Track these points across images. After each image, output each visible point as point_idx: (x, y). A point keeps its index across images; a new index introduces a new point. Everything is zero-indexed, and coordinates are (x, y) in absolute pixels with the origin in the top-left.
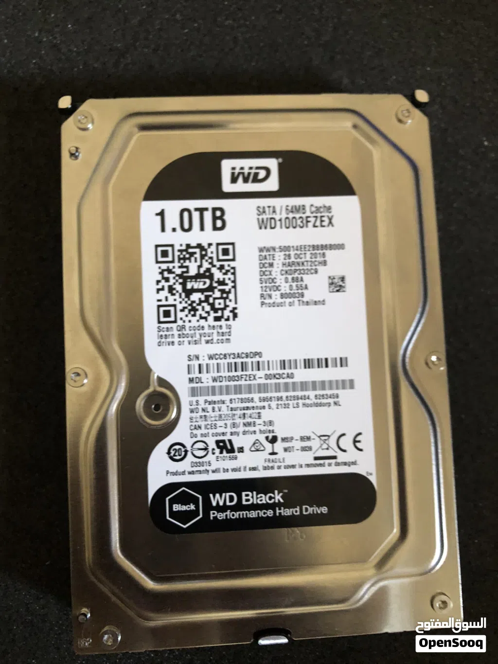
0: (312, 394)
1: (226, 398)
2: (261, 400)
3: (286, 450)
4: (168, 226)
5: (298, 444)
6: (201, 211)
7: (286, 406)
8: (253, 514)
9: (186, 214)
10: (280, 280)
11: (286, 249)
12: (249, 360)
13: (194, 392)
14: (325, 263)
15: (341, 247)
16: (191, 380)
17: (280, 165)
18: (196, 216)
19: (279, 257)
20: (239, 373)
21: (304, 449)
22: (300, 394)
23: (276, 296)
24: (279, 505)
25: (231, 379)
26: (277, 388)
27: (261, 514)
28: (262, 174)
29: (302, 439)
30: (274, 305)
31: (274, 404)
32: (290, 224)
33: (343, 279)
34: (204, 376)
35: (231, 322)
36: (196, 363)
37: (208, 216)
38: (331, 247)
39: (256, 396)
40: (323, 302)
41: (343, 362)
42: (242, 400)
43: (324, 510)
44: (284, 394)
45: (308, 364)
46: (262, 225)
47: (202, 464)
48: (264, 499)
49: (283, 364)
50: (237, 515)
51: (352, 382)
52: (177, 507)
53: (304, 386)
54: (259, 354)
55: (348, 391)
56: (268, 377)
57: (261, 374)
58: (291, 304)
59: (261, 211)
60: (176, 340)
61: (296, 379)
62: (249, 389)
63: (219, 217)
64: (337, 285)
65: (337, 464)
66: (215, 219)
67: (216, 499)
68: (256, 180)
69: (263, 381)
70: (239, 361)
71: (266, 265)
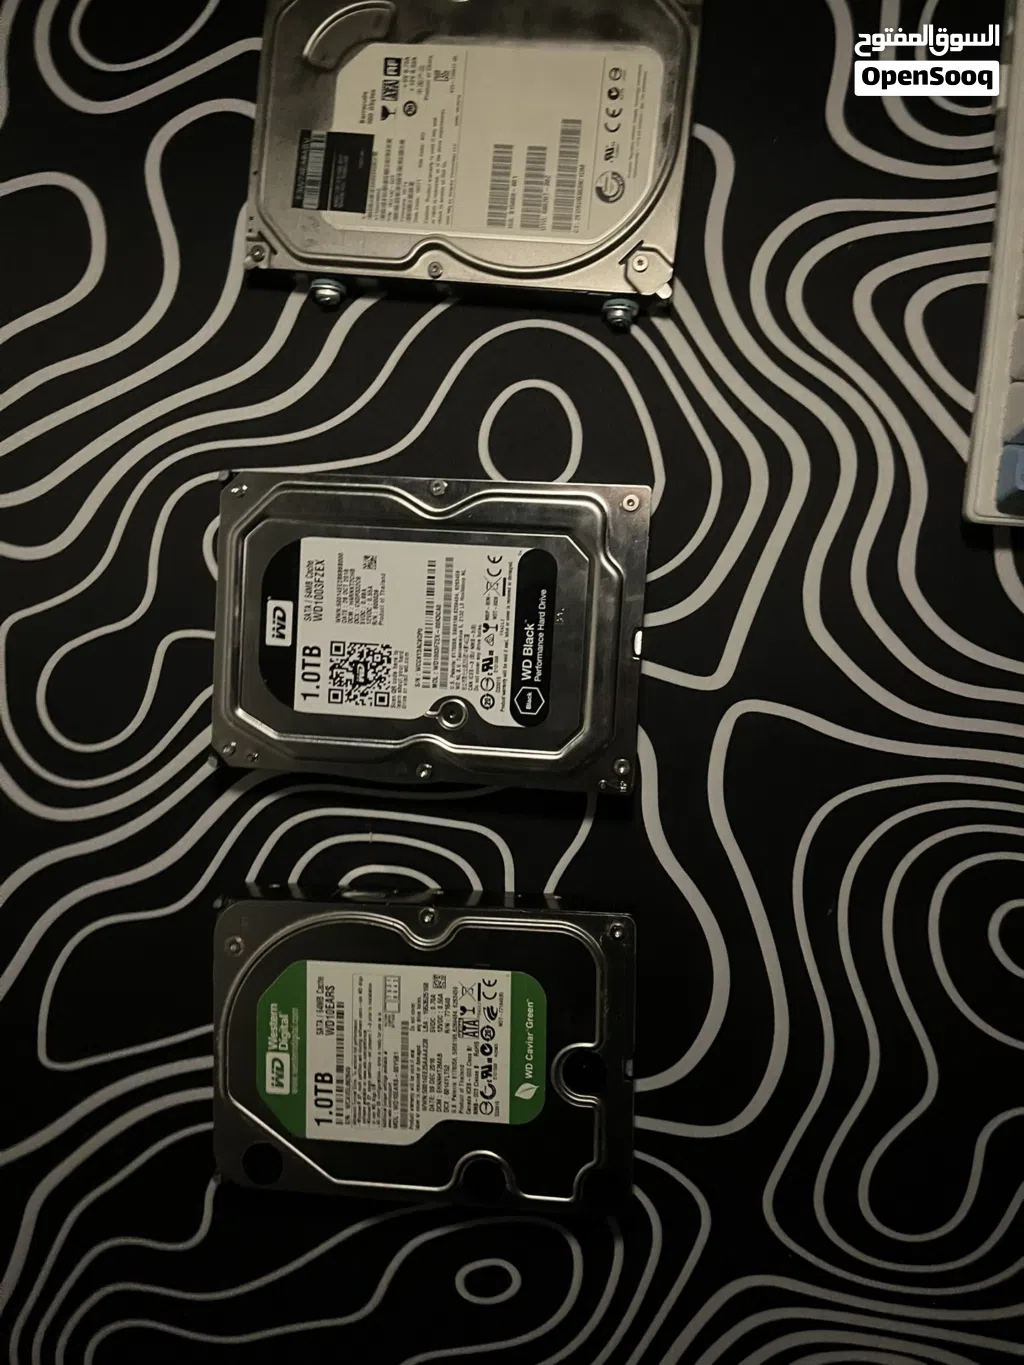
0: (454, 592)
1: (451, 660)
2: (455, 633)
3: (495, 618)
4: (316, 692)
5: (492, 608)
6: (304, 665)
7: (462, 613)
8: (541, 648)
9: (306, 677)
10: (363, 608)
11: (339, 600)
12: (423, 639)
13: (444, 685)
14: (352, 571)
15: (341, 555)
16: (435, 686)
17: (273, 599)
18: (307, 669)
19: (345, 606)
20: (433, 648)
21: (496, 603)
22: (453, 602)
23: (375, 612)
24: (536, 627)
25: (436, 655)
26: (447, 619)
27: (541, 642)
28: (279, 613)
29: (488, 604)
30: (382, 615)
31: (459, 623)
32: (319, 596)
33: (366, 557)
34: (432, 676)
35: (393, 650)
36: (422, 681)
37: (309, 660)
38: (340, 564)
39: (452, 637)
40: (384, 575)
41: (432, 564)
42: (454, 648)
43: (544, 592)
44: (453, 614)
45: (430, 592)
46: (319, 618)
47: (499, 684)
48: (530, 639)
49: (429, 612)
50: (540, 661)
51: (448, 559)
52: (529, 707)
53: (447, 598)
54: (420, 631)
55: (454, 562)
56: (438, 626)
57: (435, 630)
58: (382, 601)
59: (308, 617)
60: (403, 694)
61: (441, 602)
62: (446, 641)
63: (310, 651)
64: (371, 562)
65: (510, 578)
66: (311, 655)
67: (526, 676)
68: (283, 619)
69: (441, 630)
70: (423, 647)
71: (351, 618)
